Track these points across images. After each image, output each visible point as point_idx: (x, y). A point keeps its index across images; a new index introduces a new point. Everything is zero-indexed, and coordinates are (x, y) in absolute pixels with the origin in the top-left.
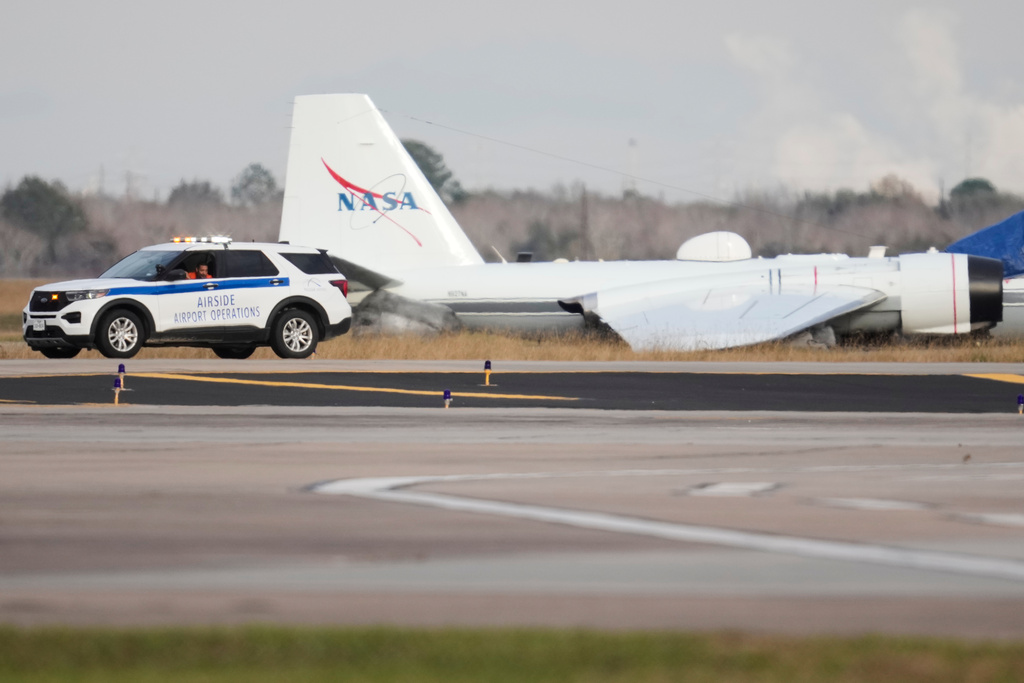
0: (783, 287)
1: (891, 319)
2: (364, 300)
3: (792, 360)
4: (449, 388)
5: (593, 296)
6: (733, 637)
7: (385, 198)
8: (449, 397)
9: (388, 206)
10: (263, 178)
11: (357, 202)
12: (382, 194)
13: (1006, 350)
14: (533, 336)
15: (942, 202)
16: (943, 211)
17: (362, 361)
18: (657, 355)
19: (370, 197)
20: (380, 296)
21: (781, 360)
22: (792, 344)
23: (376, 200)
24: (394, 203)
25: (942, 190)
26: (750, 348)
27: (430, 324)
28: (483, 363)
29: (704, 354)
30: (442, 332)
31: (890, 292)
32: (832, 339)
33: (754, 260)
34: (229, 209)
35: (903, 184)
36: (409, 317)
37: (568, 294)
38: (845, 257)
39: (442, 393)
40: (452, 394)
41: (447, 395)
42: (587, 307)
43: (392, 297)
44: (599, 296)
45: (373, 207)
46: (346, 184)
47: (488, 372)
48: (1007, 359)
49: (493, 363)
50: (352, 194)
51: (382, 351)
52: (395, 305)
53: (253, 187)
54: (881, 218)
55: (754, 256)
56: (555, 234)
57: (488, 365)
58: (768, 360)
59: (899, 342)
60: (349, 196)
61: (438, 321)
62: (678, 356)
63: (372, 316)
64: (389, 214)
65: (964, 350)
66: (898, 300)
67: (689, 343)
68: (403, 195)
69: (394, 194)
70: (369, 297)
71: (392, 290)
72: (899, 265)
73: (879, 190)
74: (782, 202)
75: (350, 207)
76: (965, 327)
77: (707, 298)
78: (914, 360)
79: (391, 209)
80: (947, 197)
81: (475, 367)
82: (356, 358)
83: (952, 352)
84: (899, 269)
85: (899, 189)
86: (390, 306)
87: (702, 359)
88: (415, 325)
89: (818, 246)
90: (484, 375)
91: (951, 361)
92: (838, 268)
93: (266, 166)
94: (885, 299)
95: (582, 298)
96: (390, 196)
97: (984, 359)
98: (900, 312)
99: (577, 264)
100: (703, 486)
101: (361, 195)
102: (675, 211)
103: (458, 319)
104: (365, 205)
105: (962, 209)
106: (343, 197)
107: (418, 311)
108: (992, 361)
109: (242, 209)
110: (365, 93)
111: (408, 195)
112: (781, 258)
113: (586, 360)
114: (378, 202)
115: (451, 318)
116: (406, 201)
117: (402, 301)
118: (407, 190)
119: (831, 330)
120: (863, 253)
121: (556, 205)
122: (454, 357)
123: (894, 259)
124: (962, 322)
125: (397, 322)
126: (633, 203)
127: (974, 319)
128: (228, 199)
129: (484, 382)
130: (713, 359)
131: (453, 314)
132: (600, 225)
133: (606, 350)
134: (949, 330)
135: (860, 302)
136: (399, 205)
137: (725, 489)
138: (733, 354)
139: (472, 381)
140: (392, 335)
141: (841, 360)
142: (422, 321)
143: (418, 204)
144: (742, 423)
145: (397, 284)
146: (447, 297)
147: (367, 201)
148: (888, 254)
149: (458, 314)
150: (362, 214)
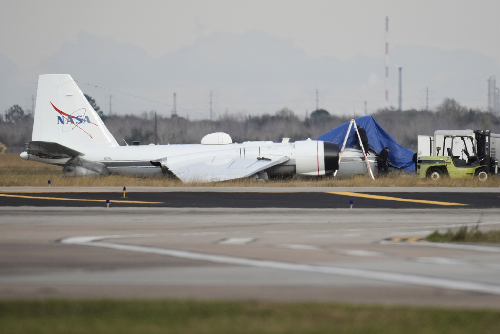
0: (246, 155)
1: (292, 168)
2: (68, 161)
3: (252, 186)
4: (108, 199)
5: (165, 159)
6: (254, 302)
7: (77, 118)
8: (109, 202)
9: (78, 122)
10: (19, 111)
11: (65, 121)
12: (76, 116)
13: (342, 182)
14: (142, 177)
15: (307, 119)
16: (307, 123)
17: (70, 187)
18: (194, 185)
19: (71, 118)
20: (76, 159)
21: (247, 186)
22: (251, 180)
23: (73, 119)
24: (81, 121)
25: (307, 114)
26: (234, 181)
27: (97, 172)
28: (122, 188)
29: (214, 184)
30: (101, 174)
31: (291, 157)
32: (267, 177)
33: (234, 144)
34: (5, 124)
35: (291, 112)
36: (88, 168)
37: (154, 158)
38: (272, 142)
39: (106, 201)
40: (110, 201)
41: (108, 201)
42: (163, 164)
43: (81, 160)
44: (168, 159)
45: (72, 122)
46: (61, 112)
47: (125, 192)
48: (343, 185)
49: (127, 188)
50: (63, 117)
51: (78, 183)
52: (82, 163)
53: (15, 114)
54: (281, 127)
55: (234, 142)
56: (143, 134)
57: (125, 189)
58: (242, 186)
59: (296, 179)
60: (62, 118)
61: (100, 170)
62: (204, 185)
63: (72, 168)
64: (79, 125)
65: (324, 182)
66: (294, 160)
67: (209, 179)
68: (84, 117)
69: (81, 117)
70: (70, 160)
71: (81, 157)
72: (294, 145)
73: (280, 115)
74: (240, 120)
75: (62, 122)
76: (323, 172)
77: (213, 160)
78: (303, 186)
79: (79, 123)
80: (309, 117)
81: (119, 189)
82: (67, 186)
83: (320, 183)
84: (294, 147)
85: (288, 114)
86: (79, 163)
87: (214, 186)
88: (90, 172)
89: (254, 138)
90: (122, 193)
91: (320, 186)
92: (269, 147)
93: (20, 105)
94: (289, 160)
95: (161, 160)
96: (79, 117)
97: (332, 186)
98: (295, 165)
99: (158, 146)
100: (223, 239)
101: (67, 117)
102: (194, 124)
103: (109, 169)
104: (68, 121)
105: (316, 122)
106: (59, 118)
107: (91, 166)
108: (336, 186)
109: (10, 123)
110: (68, 74)
111: (87, 117)
112: (244, 143)
113: (164, 186)
114: (75, 120)
115: (105, 169)
116: (86, 120)
117: (84, 161)
118: (86, 115)
119: (266, 173)
120: (280, 140)
121: (144, 121)
122: (109, 186)
123: (293, 144)
124: (322, 170)
125: (83, 171)
126: (175, 120)
127: (326, 169)
128: (5, 120)
129: (123, 196)
130: (218, 186)
131: (106, 167)
132: (162, 129)
133: (173, 183)
134: (316, 173)
135: (278, 162)
136: (83, 121)
137: (233, 241)
138: (227, 184)
139: (117, 196)
140: (81, 176)
141: (272, 186)
142: (93, 170)
143: (91, 121)
144: (235, 213)
145: (83, 155)
146: (104, 160)
147: (69, 120)
148: (290, 141)
149: (108, 167)
150: (68, 125)
